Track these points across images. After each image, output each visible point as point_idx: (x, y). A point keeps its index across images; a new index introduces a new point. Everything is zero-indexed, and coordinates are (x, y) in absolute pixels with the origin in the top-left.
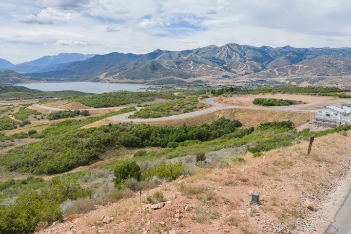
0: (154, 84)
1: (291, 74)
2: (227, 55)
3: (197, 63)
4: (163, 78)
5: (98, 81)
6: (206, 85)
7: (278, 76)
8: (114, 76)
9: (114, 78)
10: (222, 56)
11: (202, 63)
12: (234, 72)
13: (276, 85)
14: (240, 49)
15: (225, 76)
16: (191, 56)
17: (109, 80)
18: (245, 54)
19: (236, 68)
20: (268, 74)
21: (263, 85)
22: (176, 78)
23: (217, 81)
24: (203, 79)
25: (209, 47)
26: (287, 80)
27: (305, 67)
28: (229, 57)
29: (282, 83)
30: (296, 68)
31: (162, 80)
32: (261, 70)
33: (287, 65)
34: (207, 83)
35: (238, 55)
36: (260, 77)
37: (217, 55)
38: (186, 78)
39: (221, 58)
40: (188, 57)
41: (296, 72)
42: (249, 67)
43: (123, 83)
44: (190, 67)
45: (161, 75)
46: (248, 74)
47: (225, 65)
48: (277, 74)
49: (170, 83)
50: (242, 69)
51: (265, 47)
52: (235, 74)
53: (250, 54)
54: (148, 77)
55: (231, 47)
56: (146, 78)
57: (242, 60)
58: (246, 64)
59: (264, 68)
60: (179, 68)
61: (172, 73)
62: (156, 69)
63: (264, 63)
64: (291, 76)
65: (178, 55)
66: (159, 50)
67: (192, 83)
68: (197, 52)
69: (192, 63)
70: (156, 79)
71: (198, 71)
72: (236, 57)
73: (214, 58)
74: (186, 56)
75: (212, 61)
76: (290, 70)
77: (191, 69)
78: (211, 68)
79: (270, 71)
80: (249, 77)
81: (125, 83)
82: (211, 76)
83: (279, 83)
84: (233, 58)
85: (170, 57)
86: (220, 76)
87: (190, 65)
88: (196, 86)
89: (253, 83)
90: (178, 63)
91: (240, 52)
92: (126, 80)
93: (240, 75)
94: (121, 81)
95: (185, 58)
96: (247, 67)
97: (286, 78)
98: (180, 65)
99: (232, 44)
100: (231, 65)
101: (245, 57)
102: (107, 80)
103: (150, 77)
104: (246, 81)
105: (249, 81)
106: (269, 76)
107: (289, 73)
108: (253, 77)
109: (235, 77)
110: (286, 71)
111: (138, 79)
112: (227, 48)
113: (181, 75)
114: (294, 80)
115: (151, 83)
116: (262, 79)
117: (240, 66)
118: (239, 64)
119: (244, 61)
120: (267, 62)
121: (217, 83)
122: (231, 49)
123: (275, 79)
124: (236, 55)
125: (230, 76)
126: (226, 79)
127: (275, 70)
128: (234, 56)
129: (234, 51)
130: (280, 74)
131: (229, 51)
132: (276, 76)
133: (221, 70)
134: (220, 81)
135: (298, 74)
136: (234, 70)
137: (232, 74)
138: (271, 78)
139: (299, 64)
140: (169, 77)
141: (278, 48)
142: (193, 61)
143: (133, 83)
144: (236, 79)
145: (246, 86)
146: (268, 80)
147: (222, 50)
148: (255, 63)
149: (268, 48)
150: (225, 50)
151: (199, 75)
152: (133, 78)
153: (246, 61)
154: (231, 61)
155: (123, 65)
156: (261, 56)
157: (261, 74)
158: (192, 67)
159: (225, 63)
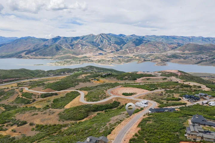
0: (58, 59)
1: (136, 52)
2: (100, 40)
3: (83, 45)
4: (63, 55)
5: (21, 58)
6: (90, 60)
7: (129, 53)
8: (32, 54)
9: (32, 55)
10: (98, 41)
11: (86, 45)
12: (105, 51)
13: (128, 59)
14: (108, 37)
15: (100, 54)
16: (79, 41)
17: (29, 57)
18: (110, 40)
19: (106, 48)
20: (124, 52)
21: (121, 59)
22: (72, 55)
23: (96, 57)
24: (88, 55)
25: (90, 35)
26: (134, 55)
27: (143, 48)
28: (102, 42)
29: (131, 57)
30: (138, 49)
31: (63, 57)
32: (120, 49)
33: (134, 47)
34: (90, 59)
35: (107, 41)
36: (119, 54)
37: (95, 40)
38: (77, 55)
39: (97, 42)
40: (77, 42)
41: (139, 51)
42: (113, 48)
43: (38, 59)
44: (79, 48)
45: (62, 53)
46: (113, 52)
47: (99, 47)
48: (128, 52)
49: (68, 58)
50: (109, 49)
51: (121, 35)
52: (105, 52)
53: (113, 40)
54: (54, 55)
55: (102, 35)
56: (53, 55)
57: (109, 43)
58: (112, 46)
59: (121, 48)
60: (73, 48)
61: (69, 52)
62: (59, 49)
63: (121, 45)
64: (136, 53)
65: (71, 40)
66: (59, 36)
67: (81, 58)
68: (83, 38)
69: (80, 45)
70: (59, 56)
71: (84, 50)
72: (105, 42)
73: (93, 42)
74: (76, 41)
75: (92, 44)
76: (135, 50)
77: (80, 49)
78: (92, 49)
79: (125, 50)
80: (114, 54)
81: (40, 58)
82: (92, 54)
83: (130, 57)
84: (104, 42)
85: (66, 41)
86: (97, 54)
87: (79, 46)
88: (84, 60)
89: (116, 58)
90: (72, 46)
91: (107, 38)
92: (40, 57)
93: (108, 53)
94: (37, 57)
95: (76, 42)
96: (112, 48)
97: (133, 54)
98: (73, 46)
99: (103, 34)
100: (103, 47)
101: (110, 41)
102: (28, 57)
103: (55, 54)
104: (112, 57)
105: (113, 57)
106: (124, 53)
107: (135, 51)
108: (115, 54)
109: (105, 54)
110: (133, 51)
111: (48, 56)
112: (100, 36)
113: (74, 53)
114: (138, 56)
115: (57, 59)
116: (121, 55)
117: (108, 47)
118: (107, 46)
119: (110, 44)
120: (123, 44)
121: (96, 58)
122: (102, 37)
123: (127, 55)
124: (106, 41)
125: (103, 53)
126: (101, 55)
127: (127, 49)
128: (104, 41)
129: (104, 38)
130: (130, 52)
131: (102, 38)
132: (128, 53)
133: (98, 50)
134: (98, 57)
135: (139, 52)
136: (105, 49)
137: (104, 52)
138: (125, 54)
139: (140, 46)
140: (67, 55)
141: (129, 36)
142: (81, 44)
143: (45, 58)
144: (106, 55)
145: (112, 60)
146: (124, 56)
147: (98, 37)
148: (116, 45)
149: (123, 35)
150: (99, 37)
151: (85, 53)
152: (44, 56)
153: (111, 44)
154: (103, 44)
155: (36, 46)
156: (119, 41)
157: (120, 52)
158: (81, 48)
159: (99, 45)
